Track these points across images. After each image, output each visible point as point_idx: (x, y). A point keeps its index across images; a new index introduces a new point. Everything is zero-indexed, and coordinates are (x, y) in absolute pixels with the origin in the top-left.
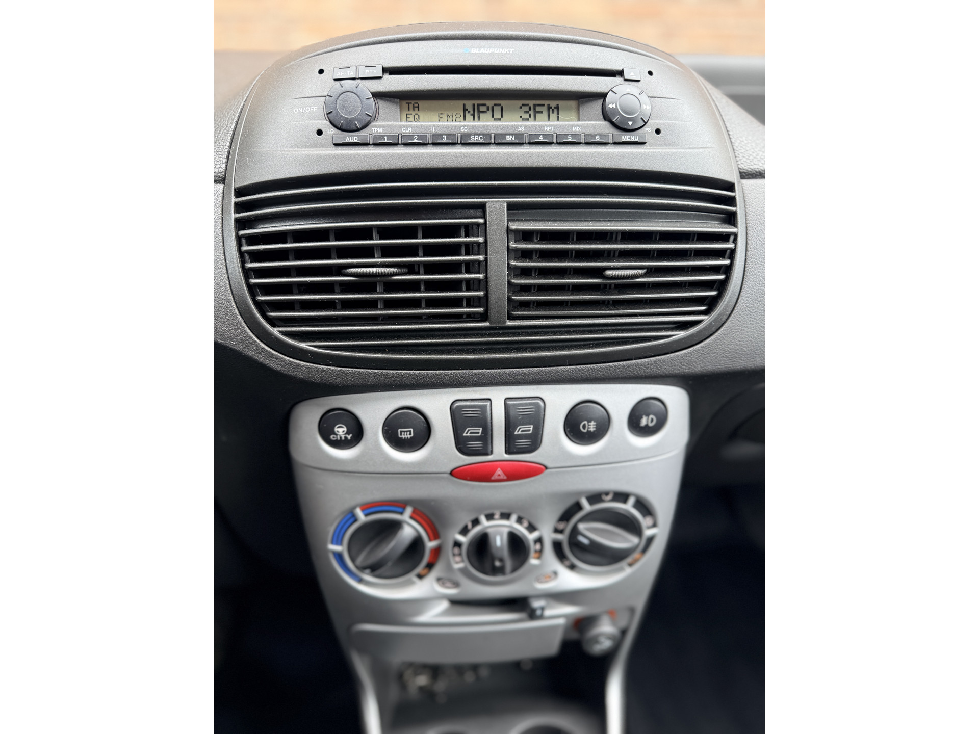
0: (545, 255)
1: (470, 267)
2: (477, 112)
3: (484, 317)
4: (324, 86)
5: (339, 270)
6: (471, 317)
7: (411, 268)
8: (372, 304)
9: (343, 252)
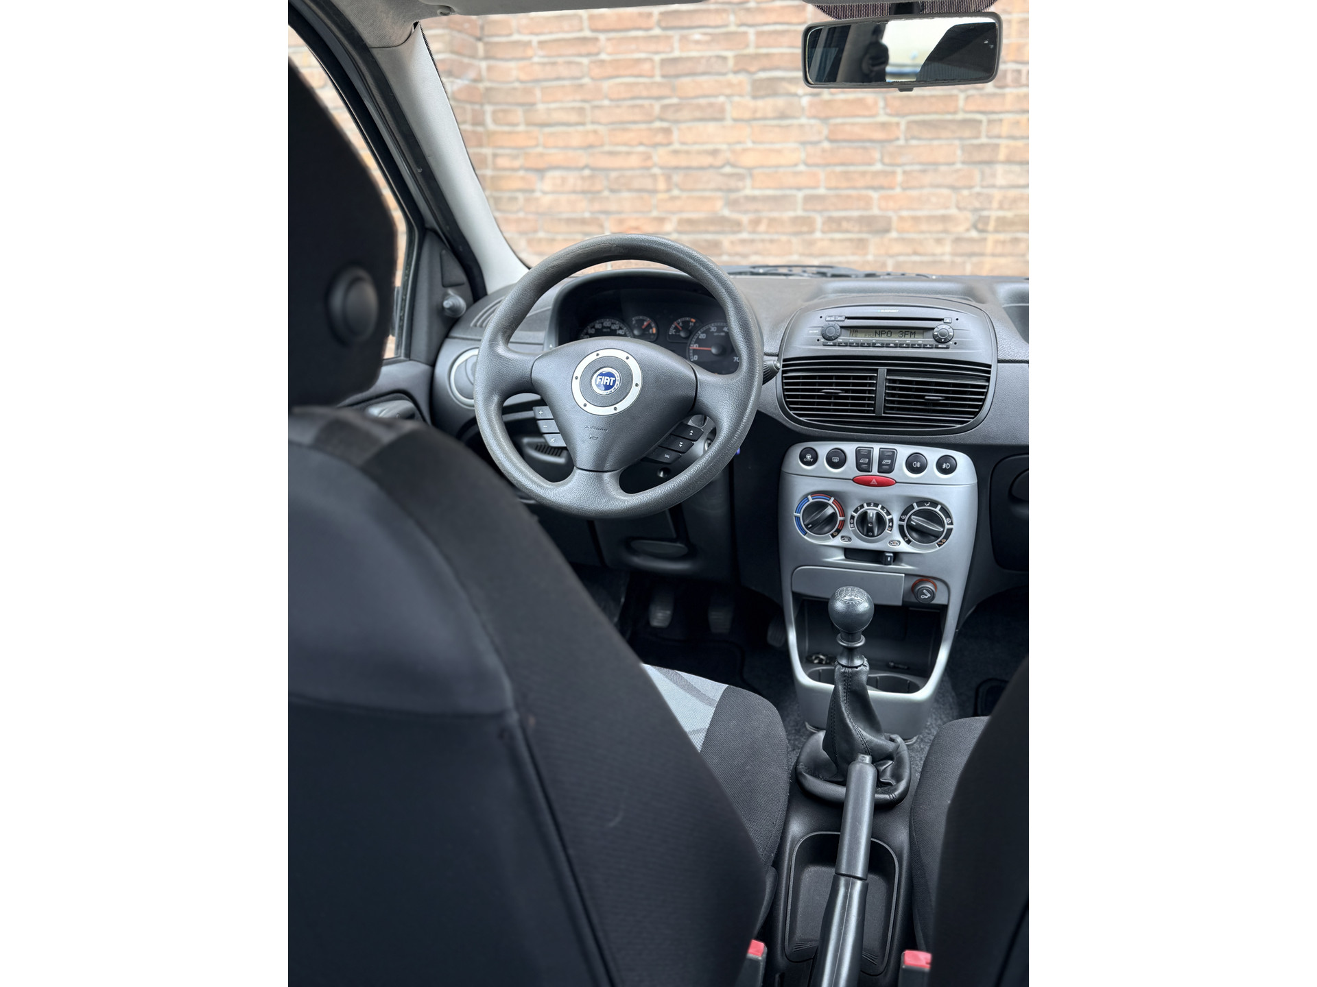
0: (901, 389)
1: (870, 392)
2: (880, 334)
3: (873, 412)
4: (822, 323)
5: (819, 390)
6: (868, 411)
7: (847, 391)
8: (829, 404)
9: (820, 384)
